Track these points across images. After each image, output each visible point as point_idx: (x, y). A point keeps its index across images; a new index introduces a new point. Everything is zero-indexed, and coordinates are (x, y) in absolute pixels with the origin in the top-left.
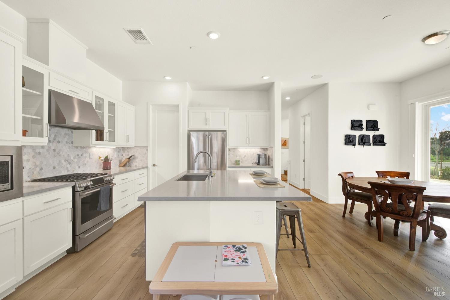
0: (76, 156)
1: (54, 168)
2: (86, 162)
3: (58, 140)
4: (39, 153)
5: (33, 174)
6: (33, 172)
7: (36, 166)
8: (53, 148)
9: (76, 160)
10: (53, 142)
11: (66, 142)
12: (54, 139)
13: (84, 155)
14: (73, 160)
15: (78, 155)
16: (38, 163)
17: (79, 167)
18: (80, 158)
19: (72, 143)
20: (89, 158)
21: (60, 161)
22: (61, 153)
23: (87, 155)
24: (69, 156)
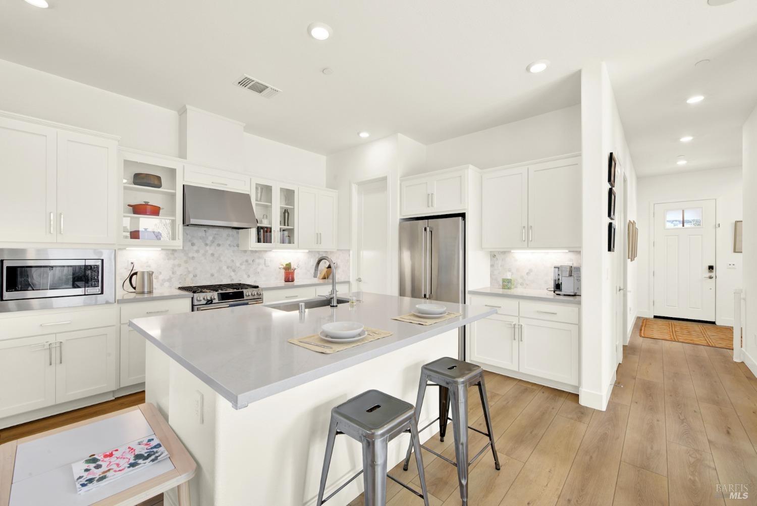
0: (243, 262)
1: (212, 275)
2: (259, 270)
3: (217, 243)
4: (193, 258)
5: (185, 280)
6: (185, 279)
7: (189, 272)
8: (210, 252)
9: (243, 267)
10: (211, 246)
11: (229, 245)
12: (213, 242)
13: (257, 261)
14: (239, 267)
15: (247, 261)
16: (191, 269)
17: (249, 276)
18: (250, 264)
19: (238, 246)
20: (264, 265)
21: (220, 268)
22: (222, 258)
23: (262, 261)
24: (233, 262)
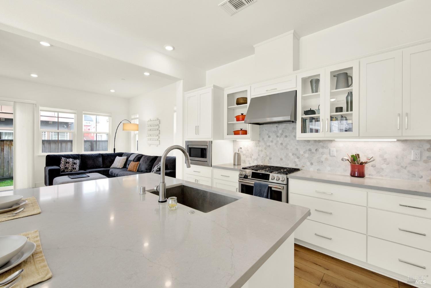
0: (307, 151)
1: (281, 159)
2: (323, 159)
4: (269, 146)
5: (265, 161)
7: (267, 156)
8: (280, 142)
9: (307, 155)
10: (280, 137)
12: (282, 134)
13: (321, 150)
14: (302, 155)
15: (310, 150)
16: (268, 154)
17: (312, 164)
18: (313, 153)
20: (329, 155)
21: (287, 155)
22: (288, 147)
23: (325, 150)
24: (297, 150)
